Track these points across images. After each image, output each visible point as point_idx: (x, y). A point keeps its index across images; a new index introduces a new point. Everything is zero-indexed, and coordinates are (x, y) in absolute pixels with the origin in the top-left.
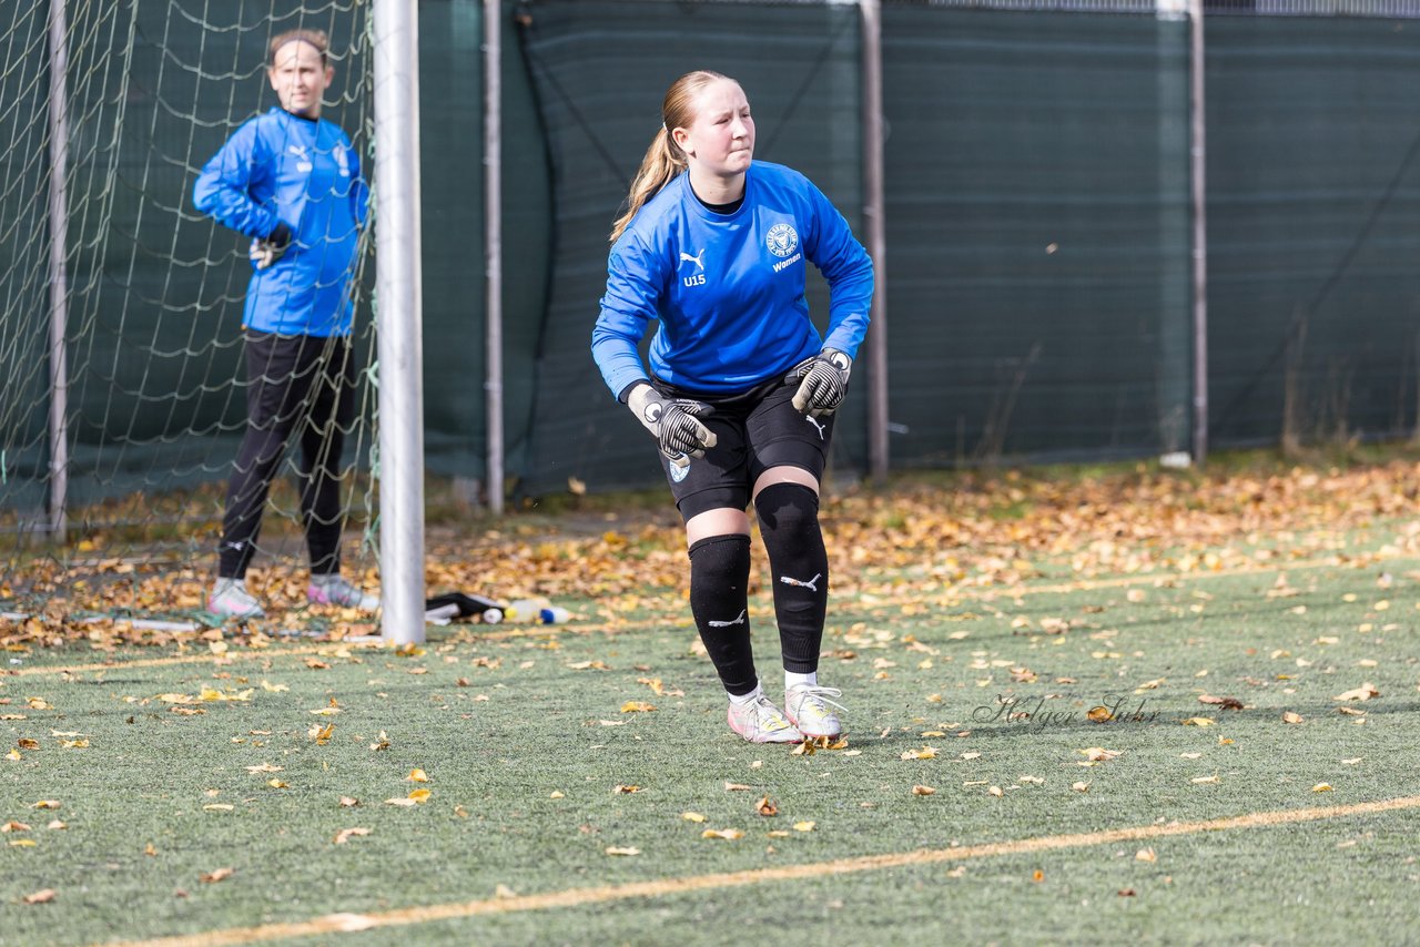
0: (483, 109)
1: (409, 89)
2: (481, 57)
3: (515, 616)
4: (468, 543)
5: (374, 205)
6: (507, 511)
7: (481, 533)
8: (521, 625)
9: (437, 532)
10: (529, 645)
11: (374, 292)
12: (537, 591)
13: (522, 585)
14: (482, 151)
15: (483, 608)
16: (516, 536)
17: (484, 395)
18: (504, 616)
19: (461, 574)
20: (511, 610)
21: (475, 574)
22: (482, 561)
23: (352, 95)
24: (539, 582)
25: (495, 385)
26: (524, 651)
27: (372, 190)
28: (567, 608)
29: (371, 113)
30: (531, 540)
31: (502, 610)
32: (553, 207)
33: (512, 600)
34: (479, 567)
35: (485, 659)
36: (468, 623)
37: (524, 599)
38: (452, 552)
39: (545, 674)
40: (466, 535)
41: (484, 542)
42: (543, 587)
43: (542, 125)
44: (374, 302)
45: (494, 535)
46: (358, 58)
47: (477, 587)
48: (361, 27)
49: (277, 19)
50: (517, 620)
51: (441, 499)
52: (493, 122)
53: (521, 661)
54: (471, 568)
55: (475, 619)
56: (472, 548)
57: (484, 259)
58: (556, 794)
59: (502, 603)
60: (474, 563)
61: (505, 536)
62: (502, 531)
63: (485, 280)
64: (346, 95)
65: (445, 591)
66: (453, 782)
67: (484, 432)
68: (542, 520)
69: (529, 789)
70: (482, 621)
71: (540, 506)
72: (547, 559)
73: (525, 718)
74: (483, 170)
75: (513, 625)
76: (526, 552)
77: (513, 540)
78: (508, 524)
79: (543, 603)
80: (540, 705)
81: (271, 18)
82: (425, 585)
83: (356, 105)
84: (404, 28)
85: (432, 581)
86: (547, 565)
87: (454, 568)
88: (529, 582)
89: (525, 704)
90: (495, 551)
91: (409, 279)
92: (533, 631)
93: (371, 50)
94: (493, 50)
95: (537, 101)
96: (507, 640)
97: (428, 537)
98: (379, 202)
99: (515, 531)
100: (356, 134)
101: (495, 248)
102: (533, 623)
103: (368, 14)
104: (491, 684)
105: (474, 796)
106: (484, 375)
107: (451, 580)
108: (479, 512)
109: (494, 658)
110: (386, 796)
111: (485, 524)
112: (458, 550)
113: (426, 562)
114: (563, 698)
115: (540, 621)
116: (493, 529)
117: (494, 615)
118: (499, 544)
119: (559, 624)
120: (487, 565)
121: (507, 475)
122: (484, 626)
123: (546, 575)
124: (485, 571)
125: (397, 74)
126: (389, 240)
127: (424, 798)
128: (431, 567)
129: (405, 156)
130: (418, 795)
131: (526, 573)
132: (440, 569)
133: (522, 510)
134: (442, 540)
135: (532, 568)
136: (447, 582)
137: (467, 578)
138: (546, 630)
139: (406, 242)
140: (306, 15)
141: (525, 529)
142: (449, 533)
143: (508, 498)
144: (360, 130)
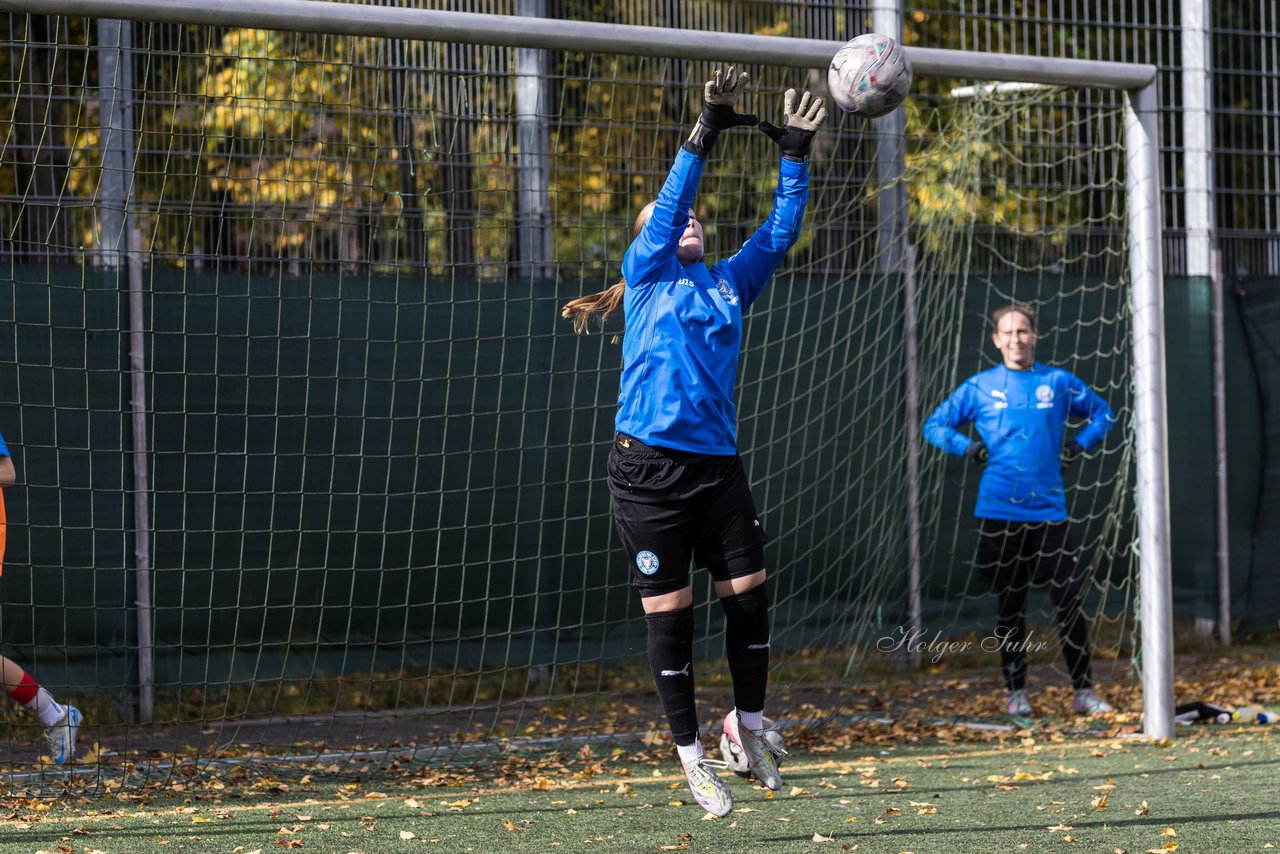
0: (1213, 357)
1: (1158, 343)
2: (1211, 319)
3: (1240, 718)
4: (1206, 667)
5: (1134, 427)
6: (1233, 643)
7: (1216, 660)
8: (1244, 725)
9: (1183, 659)
10: (1249, 739)
11: (1135, 489)
12: (1255, 700)
13: (1244, 697)
14: (1213, 387)
15: (1217, 713)
16: (1240, 661)
17: (1216, 561)
18: (1231, 719)
19: (1200, 689)
20: (1237, 714)
21: (1212, 688)
22: (1216, 680)
23: (1119, 349)
24: (1257, 694)
25: (1224, 554)
26: (1245, 743)
27: (1133, 416)
28: (1275, 712)
29: (1131, 361)
30: (1250, 664)
31: (1230, 714)
32: (1263, 425)
33: (1237, 707)
34: (1213, 684)
35: (1218, 749)
36: (1205, 723)
37: (1245, 706)
38: (1194, 673)
39: (1260, 759)
40: (1204, 661)
41: (1218, 666)
42: (1260, 697)
43: (1255, 368)
44: (1135, 496)
45: (1225, 661)
46: (1122, 323)
47: (1212, 698)
48: (1124, 300)
49: (1066, 295)
50: (1241, 721)
51: (1185, 636)
52: (1220, 366)
53: (1244, 751)
54: (1207, 685)
55: (1211, 721)
56: (1208, 670)
57: (1216, 464)
58: (1268, 845)
59: (1230, 709)
60: (1211, 681)
61: (1232, 662)
62: (1229, 658)
63: (1216, 479)
64: (1115, 349)
65: (1189, 701)
66: (1194, 837)
67: (1217, 587)
68: (1260, 650)
69: (1249, 842)
70: (1216, 722)
71: (1257, 640)
72: (1262, 677)
73: (1246, 791)
74: (1213, 400)
75: (1238, 725)
76: (1247, 673)
77: (1238, 664)
78: (1234, 653)
79: (1258, 708)
80: (1257, 782)
81: (1061, 294)
82: (1175, 697)
83: (1122, 355)
84: (1155, 303)
85: (1180, 693)
86: (1262, 682)
87: (1196, 685)
88: (1249, 695)
89: (1246, 782)
90: (1225, 672)
91: (1160, 480)
92: (1252, 729)
93: (1130, 317)
94: (1219, 315)
95: (1251, 353)
96: (1234, 735)
97: (1176, 662)
98: (1138, 425)
99: (1240, 657)
100: (1123, 376)
101: (1222, 456)
102: (1252, 723)
103: (1128, 290)
104: (1223, 766)
105: (1209, 847)
106: (1216, 547)
107: (1194, 692)
108: (1214, 644)
109: (1224, 748)
110: (1147, 847)
111: (1218, 653)
112: (1199, 672)
113: (1176, 681)
114: (1273, 776)
115: (1257, 722)
116: (1223, 656)
117: (1225, 717)
118: (1228, 667)
119: (1271, 724)
120: (1219, 683)
121: (1233, 618)
122: (1217, 726)
123: (1261, 689)
124: (1218, 687)
125: (1151, 334)
126: (1145, 452)
127: (1174, 848)
128: (1180, 683)
129: (1156, 392)
130: (1169, 847)
131: (1247, 688)
132: (1186, 685)
133: (1244, 643)
134: (1188, 664)
135: (1251, 684)
136: (1191, 694)
137: (1205, 691)
138: (1261, 729)
139: (1158, 452)
140: (1086, 293)
141: (1247, 657)
142: (1192, 659)
143: (1233, 634)
144: (1125, 374)
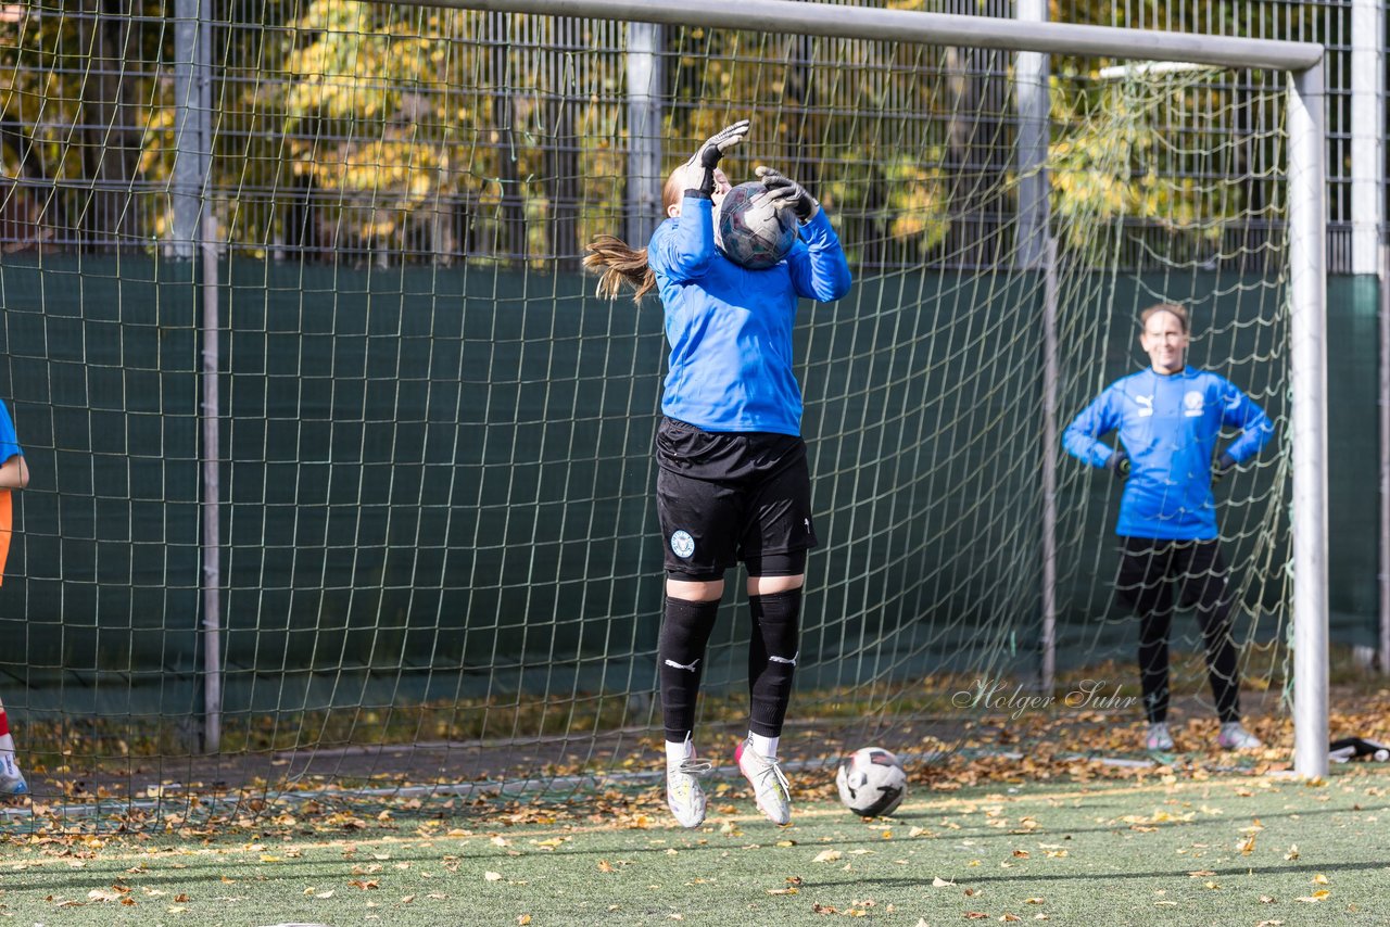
1: (1319, 347)
2: (1377, 323)
4: (1364, 699)
5: (1291, 438)
7: (1374, 692)
9: (1340, 690)
11: (1291, 505)
14: (1377, 396)
15: (1374, 750)
17: (1378, 585)
19: (1357, 724)
21: (1370, 722)
22: (1375, 713)
23: (1276, 352)
25: (1386, 576)
27: (1290, 426)
29: (1289, 366)
34: (1371, 718)
35: (1375, 790)
36: (1362, 761)
38: (1351, 706)
40: (1362, 693)
41: (1377, 698)
44: (1291, 513)
45: (1384, 693)
46: (1280, 324)
47: (1370, 733)
48: (1283, 300)
49: (1222, 294)
51: (1343, 665)
52: (1386, 373)
54: (1365, 719)
55: (1368, 758)
56: (1367, 702)
57: (1379, 479)
60: (1369, 714)
63: (1379, 496)
64: (1272, 352)
65: (1345, 737)
66: (1348, 884)
67: (1377, 613)
70: (1373, 760)
74: (1378, 410)
81: (1216, 293)
82: (1329, 732)
83: (1280, 359)
84: (1315, 301)
85: (1335, 727)
87: (1353, 718)
90: (1384, 705)
91: (1319, 495)
93: (1289, 318)
97: (1332, 694)
98: (1296, 435)
100: (1280, 382)
101: (1385, 470)
103: (1288, 289)
104: (1380, 808)
105: (1364, 895)
106: (1378, 568)
107: (1350, 727)
108: (1373, 675)
109: (1381, 788)
110: (1295, 895)
111: (1379, 683)
112: (1356, 705)
113: (1331, 714)
116: (1383, 688)
117: (1382, 755)
118: (1387, 699)
120: (1377, 717)
122: (1374, 764)
124: (1377, 721)
125: (1311, 336)
126: (1303, 464)
127: (1325, 896)
128: (1335, 717)
129: (1316, 400)
130: (1320, 894)
132: (1342, 719)
134: (1344, 696)
136: (1347, 729)
137: (1363, 726)
139: (1316, 463)
140: (1244, 291)
142: (1349, 691)
144: (1283, 379)
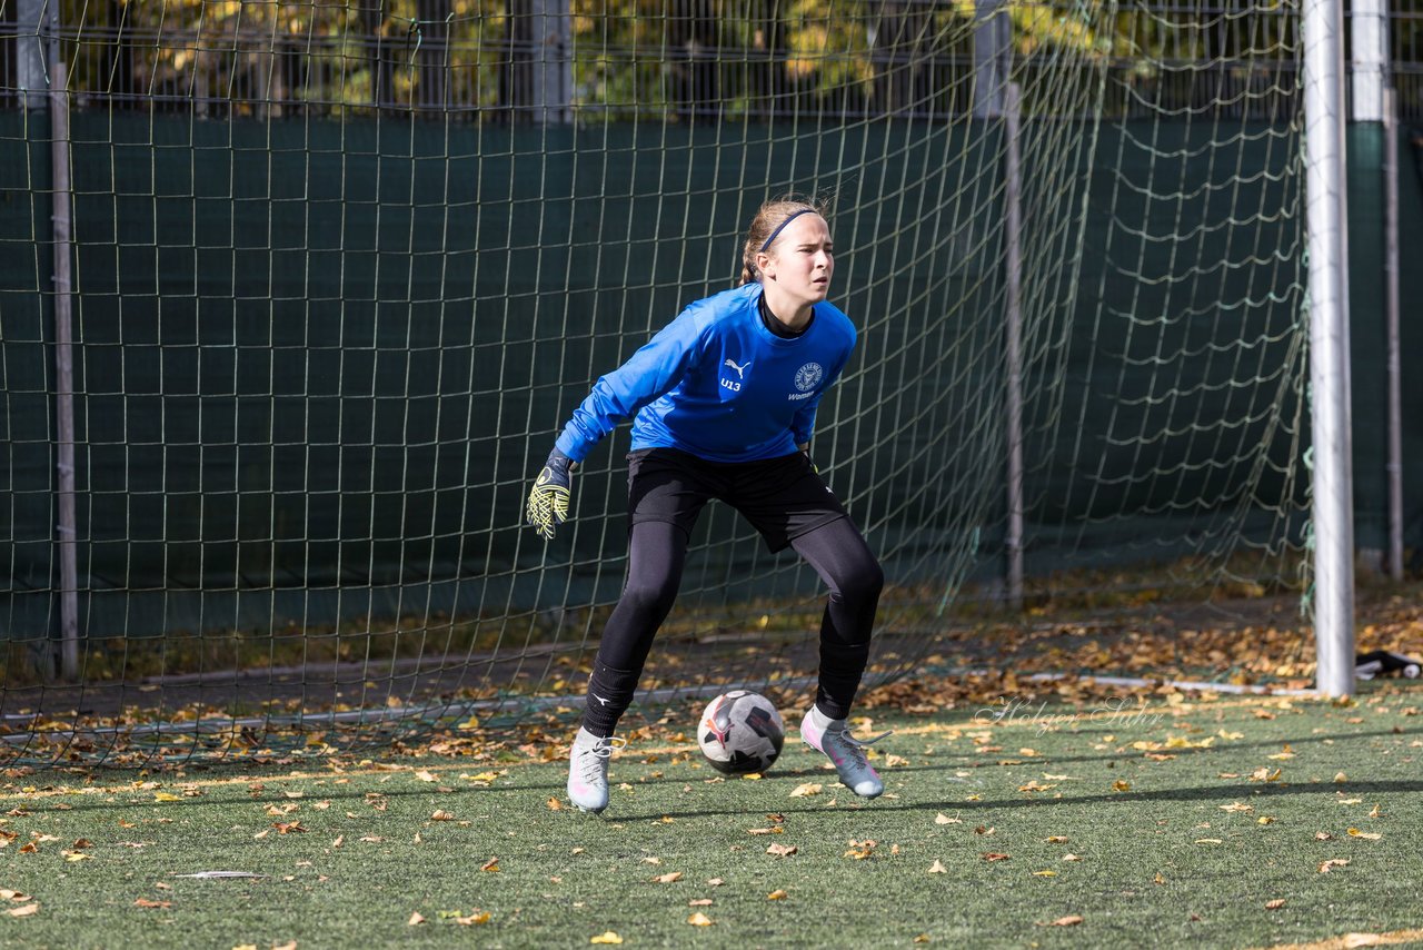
0: (1384, 222)
1: (1338, 205)
2: (1383, 175)
4: (1377, 607)
5: (1309, 309)
6: (1406, 578)
7: (1387, 598)
11: (1311, 385)
14: (1384, 260)
15: (1401, 664)
16: (1418, 600)
17: (1388, 476)
18: (1420, 671)
19: (1376, 636)
21: (1390, 634)
22: (1393, 623)
23: (1288, 211)
25: (1396, 466)
27: (1307, 295)
29: (1304, 226)
34: (1390, 628)
36: (1390, 677)
41: (1391, 606)
44: (1311, 394)
45: (1398, 599)
46: (1293, 179)
47: (1394, 645)
48: (1296, 151)
49: (1221, 144)
52: (1393, 234)
54: (1384, 629)
55: (1396, 674)
56: (1380, 611)
57: (1387, 354)
60: (1387, 624)
61: (1408, 600)
62: (1405, 596)
63: (1388, 373)
64: (1283, 211)
65: (1365, 650)
67: (1387, 509)
70: (1402, 676)
74: (1385, 276)
77: (1416, 604)
78: (1409, 590)
81: (1214, 143)
83: (1292, 220)
84: (1335, 154)
90: (1402, 614)
91: (1341, 373)
93: (1304, 170)
94: (1393, 169)
98: (1312, 306)
99: (1417, 595)
100: (1294, 245)
101: (1395, 344)
103: (1302, 138)
106: (1386, 458)
107: (1369, 639)
108: (1382, 579)
111: (1389, 590)
112: (1369, 613)
116: (1395, 594)
117: (1413, 669)
118: (1404, 607)
120: (1398, 626)
121: (1406, 546)
122: (1404, 681)
124: (1398, 632)
125: (1330, 192)
126: (1322, 338)
129: (1337, 266)
133: (1416, 577)
137: (1383, 638)
140: (1246, 142)
143: (1406, 566)
144: (1297, 242)
